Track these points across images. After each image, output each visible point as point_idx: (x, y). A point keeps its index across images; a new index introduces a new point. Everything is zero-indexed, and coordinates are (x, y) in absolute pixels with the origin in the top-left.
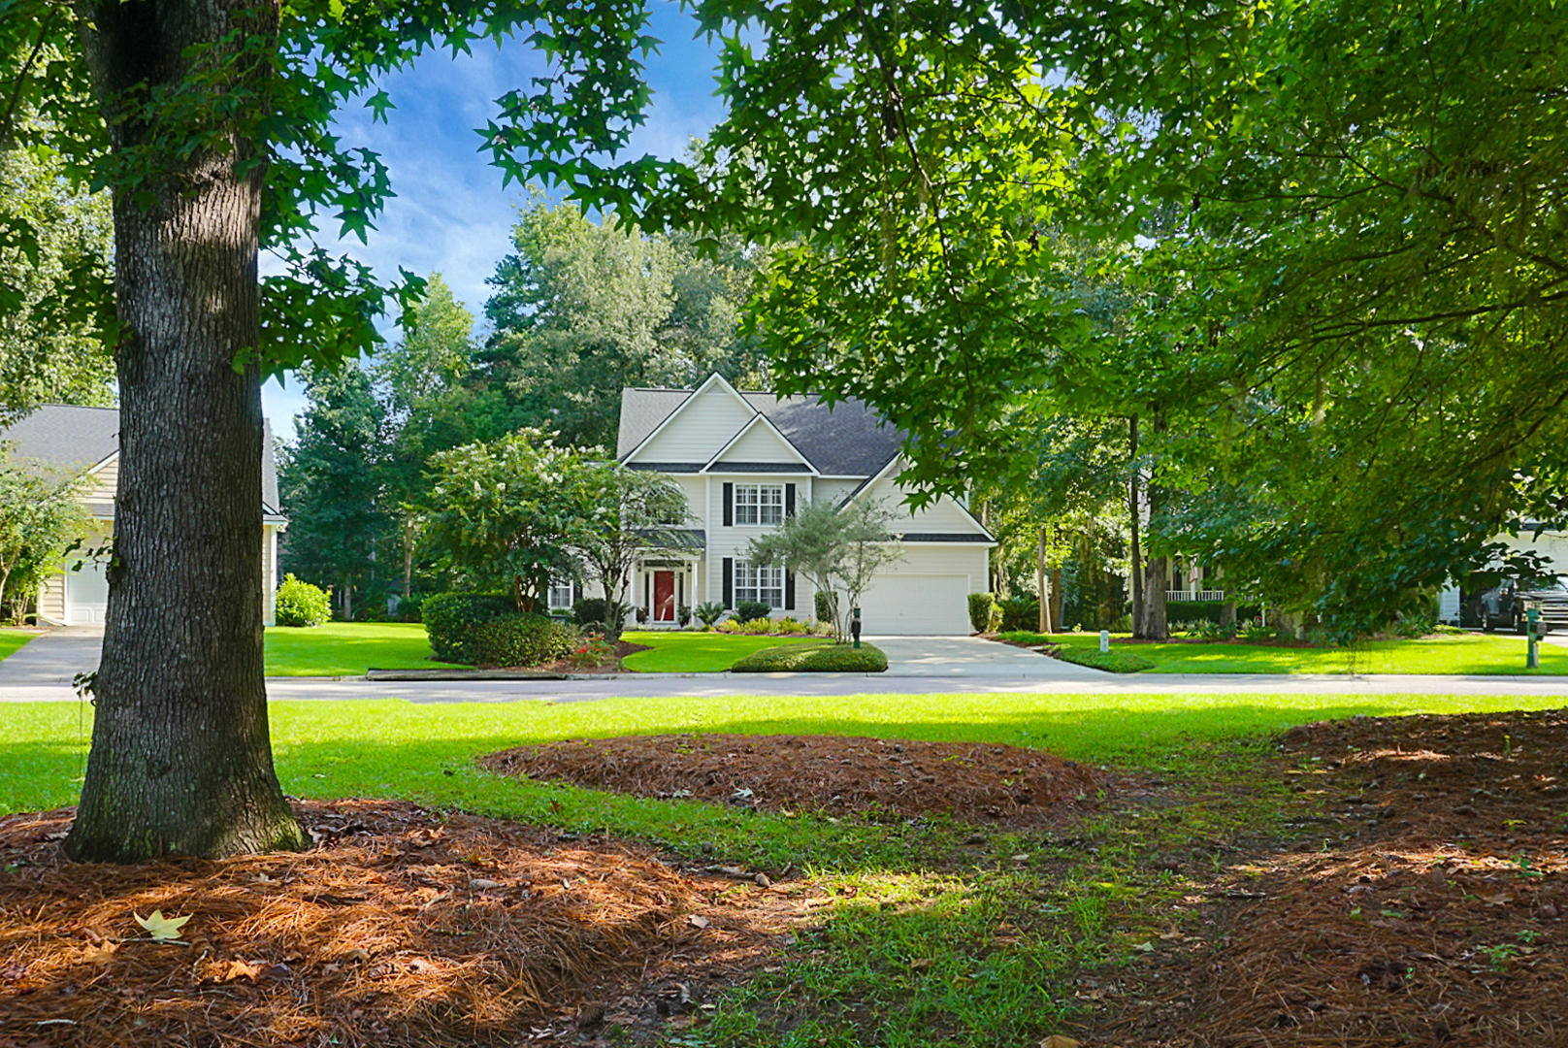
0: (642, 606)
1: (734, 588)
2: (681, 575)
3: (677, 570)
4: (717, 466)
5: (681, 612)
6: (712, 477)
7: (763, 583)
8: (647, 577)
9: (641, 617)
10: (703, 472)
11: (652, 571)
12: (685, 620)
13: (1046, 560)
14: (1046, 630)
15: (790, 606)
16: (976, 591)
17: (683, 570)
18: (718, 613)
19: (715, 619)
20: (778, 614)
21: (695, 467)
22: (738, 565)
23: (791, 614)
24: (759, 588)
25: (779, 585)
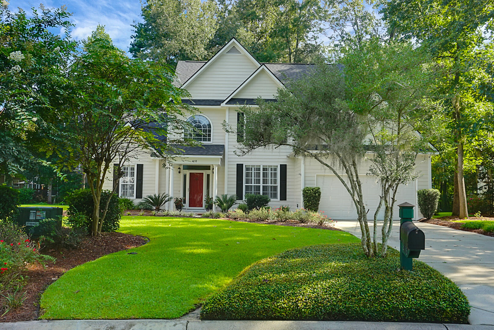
0: (181, 196)
1: (244, 185)
2: (208, 176)
3: (205, 172)
4: (233, 101)
5: (207, 202)
6: (229, 108)
7: (265, 181)
8: (185, 176)
9: (179, 205)
10: (223, 104)
11: (188, 172)
12: (210, 207)
13: (464, 167)
14: (465, 216)
15: (283, 197)
16: (423, 188)
17: (208, 172)
18: (231, 203)
19: (229, 207)
20: (275, 203)
21: (218, 103)
22: (247, 169)
23: (283, 203)
24: (261, 185)
25: (275, 183)
